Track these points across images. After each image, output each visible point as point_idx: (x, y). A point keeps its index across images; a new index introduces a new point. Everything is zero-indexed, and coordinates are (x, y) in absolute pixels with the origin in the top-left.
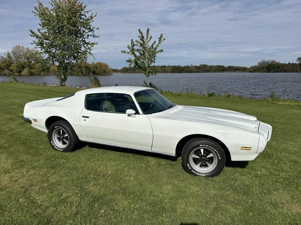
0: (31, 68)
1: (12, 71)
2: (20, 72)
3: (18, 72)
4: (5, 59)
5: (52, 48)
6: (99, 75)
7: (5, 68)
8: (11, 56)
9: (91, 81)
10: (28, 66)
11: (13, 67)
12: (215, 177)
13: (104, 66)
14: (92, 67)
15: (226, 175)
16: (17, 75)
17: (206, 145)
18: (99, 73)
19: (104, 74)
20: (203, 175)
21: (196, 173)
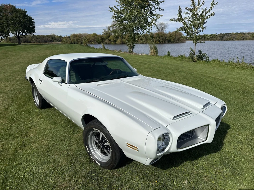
0: (123, 38)
1: (110, 40)
2: (115, 41)
3: (114, 42)
4: (107, 31)
5: (125, 20)
6: (174, 43)
7: (106, 39)
8: (110, 29)
9: (151, 48)
10: (121, 37)
11: (111, 38)
12: (109, 170)
13: (179, 35)
14: (168, 36)
15: (125, 171)
16: (114, 44)
17: (98, 129)
18: (173, 41)
19: (178, 42)
20: (99, 163)
21: (93, 159)
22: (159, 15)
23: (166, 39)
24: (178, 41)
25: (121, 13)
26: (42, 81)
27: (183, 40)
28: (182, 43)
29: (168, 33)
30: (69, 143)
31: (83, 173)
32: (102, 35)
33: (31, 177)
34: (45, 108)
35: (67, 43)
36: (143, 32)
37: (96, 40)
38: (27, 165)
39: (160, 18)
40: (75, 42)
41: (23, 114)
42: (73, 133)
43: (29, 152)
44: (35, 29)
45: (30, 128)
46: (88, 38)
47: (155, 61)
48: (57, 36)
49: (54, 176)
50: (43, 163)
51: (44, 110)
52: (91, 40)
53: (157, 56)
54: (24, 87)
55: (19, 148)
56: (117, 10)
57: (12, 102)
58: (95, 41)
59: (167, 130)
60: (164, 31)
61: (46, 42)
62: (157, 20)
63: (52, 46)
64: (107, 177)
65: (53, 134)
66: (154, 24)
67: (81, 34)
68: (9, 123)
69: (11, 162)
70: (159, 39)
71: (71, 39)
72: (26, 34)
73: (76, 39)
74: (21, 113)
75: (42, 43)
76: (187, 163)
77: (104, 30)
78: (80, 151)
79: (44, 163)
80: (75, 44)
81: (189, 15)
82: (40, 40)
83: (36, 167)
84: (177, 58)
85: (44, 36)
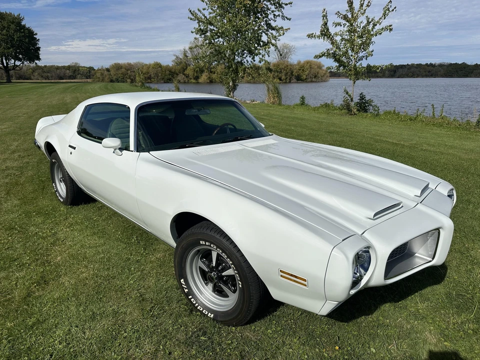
0: (211, 72)
1: (187, 76)
2: (197, 78)
3: (194, 79)
4: (181, 59)
5: (219, 37)
6: (306, 82)
7: (180, 73)
8: (188, 55)
9: (268, 90)
10: (207, 69)
11: (189, 71)
12: (234, 328)
13: (316, 67)
14: (296, 69)
15: (267, 329)
16: (194, 83)
17: (211, 243)
18: (306, 79)
19: (314, 80)
20: (210, 314)
21: (198, 306)
22: (282, 28)
23: (293, 75)
24: (315, 78)
25: (211, 24)
26: (74, 148)
27: (323, 76)
28: (322, 82)
29: (296, 63)
30: (139, 273)
31: (181, 336)
32: (171, 65)
33: (70, 348)
34: (79, 205)
35: (103, 81)
36: (252, 61)
37: (160, 75)
38: (58, 323)
39: (284, 34)
40: (120, 79)
41: (34, 217)
42: (144, 253)
43: (57, 295)
44: (40, 53)
45: (53, 244)
46: (144, 71)
47: (278, 113)
48: (84, 67)
49: (120, 344)
50: (91, 318)
51: (76, 208)
52: (150, 76)
53: (280, 104)
54: (28, 163)
55: (35, 287)
56: (203, 17)
57: (8, 193)
58: (158, 77)
59: (366, 240)
60: (289, 60)
61: (61, 78)
62: (279, 37)
63: (75, 86)
64: (232, 343)
65: (104, 257)
66: (273, 45)
67: (130, 64)
68: (6, 236)
69: (21, 319)
70: (280, 75)
71: (112, 74)
72: (23, 63)
73: (122, 74)
74: (28, 215)
75: (53, 81)
76: (387, 307)
77: (174, 55)
78: (166, 290)
79: (93, 317)
80: (118, 82)
81: (342, 28)
82: (49, 74)
83: (77, 327)
84: (319, 108)
85: (58, 66)
